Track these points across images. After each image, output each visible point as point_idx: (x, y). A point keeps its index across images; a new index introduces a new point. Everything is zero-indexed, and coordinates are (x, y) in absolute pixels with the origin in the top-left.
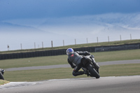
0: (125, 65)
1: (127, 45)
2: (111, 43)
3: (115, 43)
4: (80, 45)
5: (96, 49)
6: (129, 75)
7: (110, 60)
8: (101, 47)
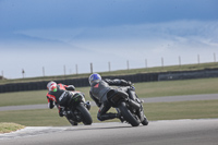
0: (206, 102)
1: (209, 70)
2: (184, 66)
3: (190, 67)
4: (135, 70)
5: (160, 76)
6: (212, 118)
7: (182, 94)
8: (168, 73)
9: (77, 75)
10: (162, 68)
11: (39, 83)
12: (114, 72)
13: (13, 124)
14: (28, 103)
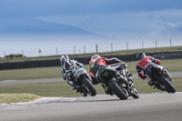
8: (160, 53)
9: (85, 54)
10: (156, 49)
11: (54, 60)
12: (116, 52)
13: (30, 95)
14: (43, 77)
